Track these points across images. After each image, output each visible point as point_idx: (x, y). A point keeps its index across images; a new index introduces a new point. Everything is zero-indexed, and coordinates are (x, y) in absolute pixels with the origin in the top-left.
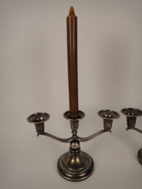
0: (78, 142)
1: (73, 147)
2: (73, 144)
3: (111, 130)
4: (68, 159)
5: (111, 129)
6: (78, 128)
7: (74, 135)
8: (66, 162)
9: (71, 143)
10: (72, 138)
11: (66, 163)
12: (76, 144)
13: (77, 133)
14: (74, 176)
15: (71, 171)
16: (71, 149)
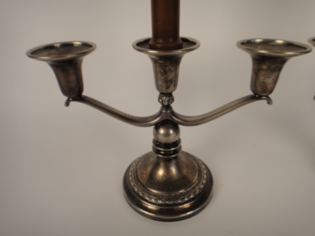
0: (176, 127)
1: (163, 139)
2: (162, 131)
3: (271, 96)
4: (149, 169)
5: (271, 92)
6: (175, 86)
7: (163, 106)
8: (142, 174)
9: (157, 126)
10: (160, 113)
11: (144, 178)
12: (171, 132)
13: (173, 100)
14: (161, 209)
15: (155, 195)
16: (157, 143)
